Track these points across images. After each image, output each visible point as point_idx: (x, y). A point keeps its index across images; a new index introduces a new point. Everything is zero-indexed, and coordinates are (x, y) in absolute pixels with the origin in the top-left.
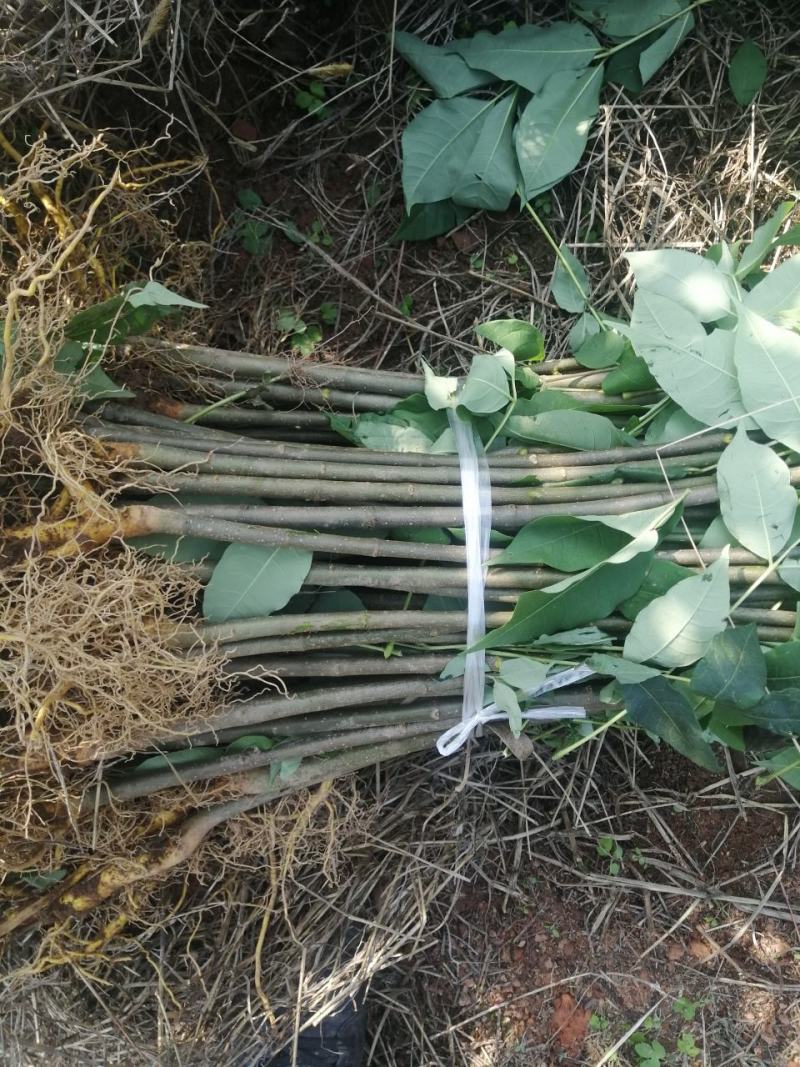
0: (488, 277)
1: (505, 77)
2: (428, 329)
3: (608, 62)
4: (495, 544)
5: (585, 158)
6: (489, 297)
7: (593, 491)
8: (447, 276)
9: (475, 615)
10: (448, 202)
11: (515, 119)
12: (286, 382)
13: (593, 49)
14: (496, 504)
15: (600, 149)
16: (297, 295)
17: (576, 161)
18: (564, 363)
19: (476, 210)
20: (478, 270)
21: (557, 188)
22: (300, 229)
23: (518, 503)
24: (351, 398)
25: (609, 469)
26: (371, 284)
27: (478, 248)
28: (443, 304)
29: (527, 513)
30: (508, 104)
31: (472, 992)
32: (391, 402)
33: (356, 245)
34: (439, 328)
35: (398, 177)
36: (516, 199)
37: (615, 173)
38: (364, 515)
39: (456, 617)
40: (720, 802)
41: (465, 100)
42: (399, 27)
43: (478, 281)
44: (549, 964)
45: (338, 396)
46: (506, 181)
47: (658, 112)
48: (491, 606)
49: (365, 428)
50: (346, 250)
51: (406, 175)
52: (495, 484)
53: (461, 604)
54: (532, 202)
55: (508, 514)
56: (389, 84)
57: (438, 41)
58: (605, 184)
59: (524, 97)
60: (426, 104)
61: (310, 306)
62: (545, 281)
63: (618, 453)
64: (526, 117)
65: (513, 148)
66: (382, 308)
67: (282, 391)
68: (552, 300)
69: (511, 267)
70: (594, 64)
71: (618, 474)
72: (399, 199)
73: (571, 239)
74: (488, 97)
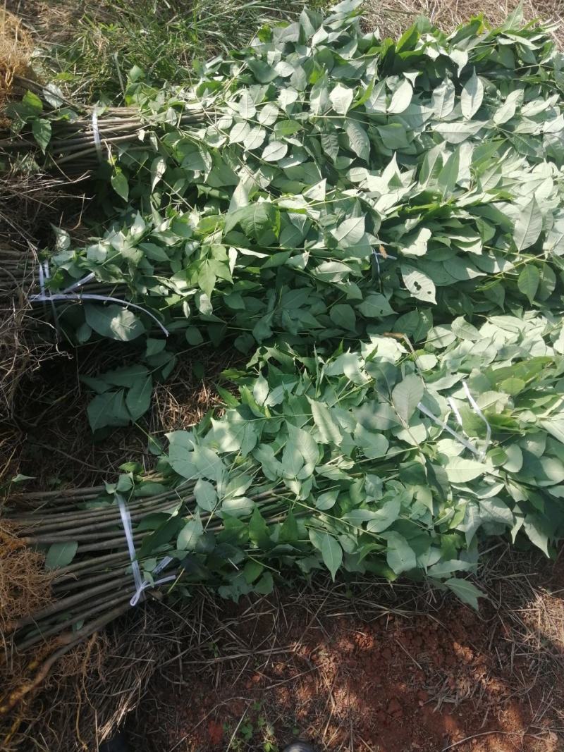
0: (127, 449)
1: (119, 385)
2: (108, 471)
3: (153, 374)
4: (133, 527)
5: (151, 404)
6: (128, 456)
7: (160, 505)
8: (112, 452)
9: (132, 550)
10: (107, 426)
11: (125, 397)
12: (60, 497)
13: (147, 372)
14: (131, 515)
15: (156, 401)
16: (56, 470)
17: (148, 405)
18: (151, 472)
19: (118, 427)
20: (123, 447)
21: (144, 415)
22: (53, 446)
23: (138, 514)
24: (83, 497)
25: (164, 498)
26: (84, 460)
27: (122, 440)
28: (112, 462)
29: (142, 516)
30: (122, 392)
31: (173, 735)
32: (96, 496)
33: (76, 447)
34: (112, 470)
35: (88, 422)
36: (131, 422)
37: (162, 407)
38: (92, 527)
39: (126, 553)
40: (250, 617)
41: (107, 394)
42: (80, 373)
43: (123, 451)
44: (202, 710)
45: (78, 498)
46: (127, 417)
47: (172, 387)
48: (136, 546)
49: (88, 505)
50: (72, 449)
51: (90, 420)
52: (130, 510)
53: (127, 548)
54: (137, 422)
55: (135, 517)
56: (79, 391)
57: (94, 375)
58: (159, 411)
59: (127, 390)
60: (94, 396)
61: (61, 473)
62: (146, 446)
63: (167, 493)
64: (128, 396)
65: (126, 406)
66: (89, 468)
67: (59, 500)
68: (150, 452)
69: (134, 444)
70: (148, 376)
71: (167, 499)
72: (89, 428)
73: (152, 431)
74: (115, 391)
